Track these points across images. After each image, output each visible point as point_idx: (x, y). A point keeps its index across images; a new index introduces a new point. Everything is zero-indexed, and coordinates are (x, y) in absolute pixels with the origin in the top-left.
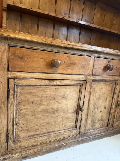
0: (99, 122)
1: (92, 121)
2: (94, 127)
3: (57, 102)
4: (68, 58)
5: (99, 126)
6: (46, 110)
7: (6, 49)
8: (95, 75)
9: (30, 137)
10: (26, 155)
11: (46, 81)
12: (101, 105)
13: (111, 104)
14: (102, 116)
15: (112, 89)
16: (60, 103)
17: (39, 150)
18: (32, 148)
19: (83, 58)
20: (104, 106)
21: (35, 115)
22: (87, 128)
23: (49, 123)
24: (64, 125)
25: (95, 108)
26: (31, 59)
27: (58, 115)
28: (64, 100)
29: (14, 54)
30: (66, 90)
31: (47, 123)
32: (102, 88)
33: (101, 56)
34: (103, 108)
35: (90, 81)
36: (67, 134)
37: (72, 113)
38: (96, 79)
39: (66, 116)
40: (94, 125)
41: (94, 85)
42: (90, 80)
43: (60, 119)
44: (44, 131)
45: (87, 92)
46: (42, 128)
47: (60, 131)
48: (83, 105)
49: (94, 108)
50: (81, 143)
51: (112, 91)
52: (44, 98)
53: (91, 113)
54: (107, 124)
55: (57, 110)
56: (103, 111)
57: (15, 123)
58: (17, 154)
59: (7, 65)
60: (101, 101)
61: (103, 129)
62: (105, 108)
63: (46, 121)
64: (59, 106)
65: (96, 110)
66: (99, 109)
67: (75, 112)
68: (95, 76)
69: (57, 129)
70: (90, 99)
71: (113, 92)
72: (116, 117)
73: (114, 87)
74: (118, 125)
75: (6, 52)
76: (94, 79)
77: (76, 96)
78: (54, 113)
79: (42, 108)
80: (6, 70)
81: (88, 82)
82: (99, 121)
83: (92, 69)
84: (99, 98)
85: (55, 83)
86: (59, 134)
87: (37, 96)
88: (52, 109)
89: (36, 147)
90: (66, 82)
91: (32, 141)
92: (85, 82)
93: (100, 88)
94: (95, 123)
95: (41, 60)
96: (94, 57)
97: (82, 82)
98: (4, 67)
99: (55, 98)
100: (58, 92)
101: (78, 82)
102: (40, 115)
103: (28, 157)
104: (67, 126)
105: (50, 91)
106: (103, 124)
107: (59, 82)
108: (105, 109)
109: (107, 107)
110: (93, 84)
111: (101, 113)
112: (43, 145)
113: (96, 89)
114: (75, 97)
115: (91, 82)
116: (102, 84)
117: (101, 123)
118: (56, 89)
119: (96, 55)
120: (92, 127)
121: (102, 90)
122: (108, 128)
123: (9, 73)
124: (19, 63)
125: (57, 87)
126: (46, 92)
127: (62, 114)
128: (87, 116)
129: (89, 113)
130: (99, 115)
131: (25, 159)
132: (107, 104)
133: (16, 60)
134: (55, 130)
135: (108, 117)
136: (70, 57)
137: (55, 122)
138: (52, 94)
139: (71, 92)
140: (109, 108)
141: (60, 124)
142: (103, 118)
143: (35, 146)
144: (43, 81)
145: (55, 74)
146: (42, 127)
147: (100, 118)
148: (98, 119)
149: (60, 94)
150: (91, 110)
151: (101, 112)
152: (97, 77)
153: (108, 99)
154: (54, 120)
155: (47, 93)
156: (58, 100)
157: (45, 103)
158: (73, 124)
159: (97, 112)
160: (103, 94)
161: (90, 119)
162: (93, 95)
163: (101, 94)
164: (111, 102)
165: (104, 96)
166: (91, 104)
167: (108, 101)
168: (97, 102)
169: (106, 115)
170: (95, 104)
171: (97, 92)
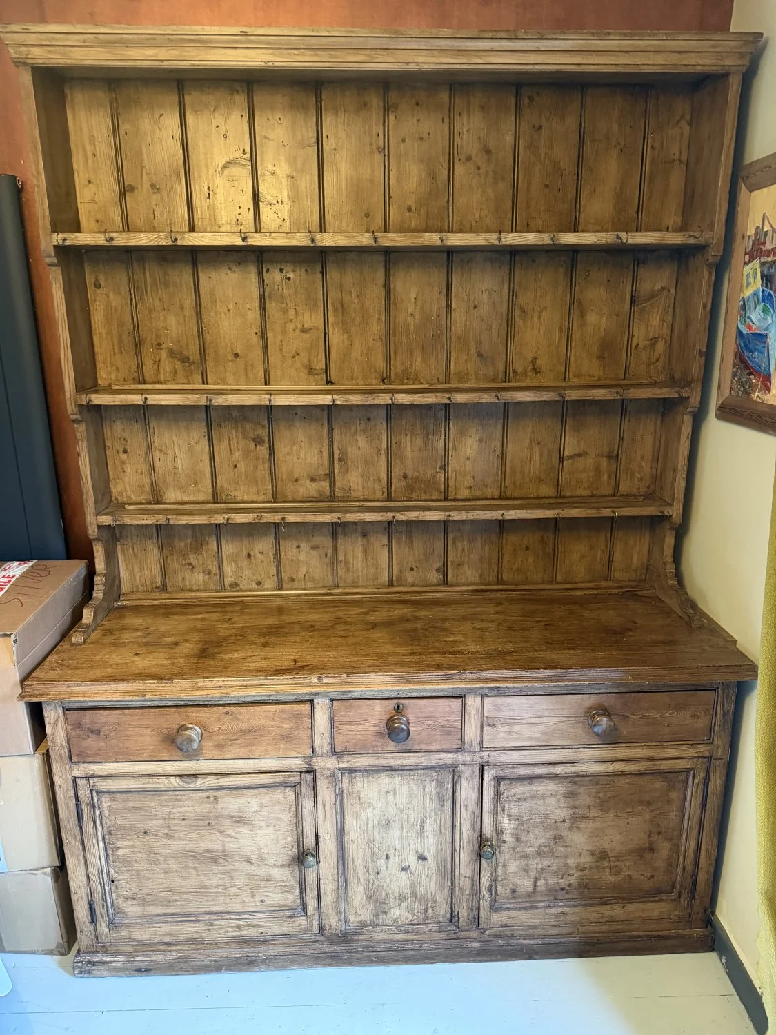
0: (405, 904)
1: (369, 897)
2: (382, 917)
3: (220, 832)
4: (227, 718)
5: (410, 916)
6: (188, 854)
7: (59, 717)
8: (345, 751)
9: (151, 919)
10: (143, 965)
11: (172, 780)
12: (399, 847)
13: (449, 846)
14: (413, 885)
15: (438, 793)
16: (230, 836)
17: (180, 958)
18: (163, 948)
19: (283, 711)
20: (413, 852)
21: (160, 863)
22: (352, 918)
23: (206, 887)
24: (258, 899)
25: (373, 854)
26: (120, 731)
27: (229, 868)
28: (244, 829)
29: (79, 726)
30: (242, 801)
31: (199, 887)
32: (388, 792)
34: (412, 860)
35: (327, 773)
36: (272, 926)
37: (282, 866)
38: (354, 765)
39: (262, 872)
40: (385, 913)
41: (350, 782)
42: (328, 769)
43: (241, 881)
44: (193, 908)
45: (324, 805)
46: (185, 900)
47: (246, 913)
48: (317, 844)
49: (369, 854)
50: (330, 965)
51: (442, 801)
52: (176, 822)
53: (361, 873)
54: (447, 916)
55: (225, 855)
56: (413, 868)
57: (105, 879)
58: (121, 958)
59: (66, 751)
60: (395, 833)
61: (430, 931)
62: (422, 858)
63: (194, 881)
64: (228, 846)
65: (381, 862)
66: (394, 860)
67: (290, 864)
68: (345, 758)
69: (237, 907)
70: (347, 829)
71: (449, 803)
72: (484, 892)
73: (450, 786)
74: (506, 926)
75: (60, 722)
76: (342, 766)
77: (287, 817)
78: (215, 862)
79: (175, 846)
80: (67, 760)
81: (318, 775)
82: (401, 898)
83: (327, 736)
84: (383, 822)
85: (200, 782)
86: (242, 922)
87: (156, 817)
88: (207, 851)
89: (173, 948)
90: (238, 779)
91: (160, 931)
92: (308, 777)
93: (379, 792)
94: (384, 903)
95: (147, 732)
97: (295, 778)
98: (60, 755)
99: (213, 823)
100: (219, 806)
101: (280, 779)
102: (173, 865)
103: (150, 970)
104: (268, 901)
105: (193, 806)
106: (426, 910)
107: (212, 782)
108: (422, 863)
109: (430, 853)
110: (345, 782)
111: (404, 874)
112: (193, 946)
113: (362, 796)
114: (280, 820)
115: (333, 775)
116: (387, 780)
117: (418, 908)
118: (208, 797)
120: (377, 915)
121: (390, 797)
122: (452, 927)
123: (75, 767)
124: (92, 743)
125: (211, 793)
126: (179, 806)
127: (245, 866)
128: (346, 881)
129: (350, 870)
130: (398, 881)
131: (140, 974)
132: (430, 845)
133: (84, 739)
134: (230, 909)
135: (446, 891)
136: (233, 713)
137: (226, 889)
138: (198, 810)
139: (262, 806)
140: (445, 860)
141: (245, 894)
142: (421, 890)
143: (170, 944)
144: (164, 780)
145: (198, 760)
146: (185, 897)
147: (406, 891)
148: (397, 894)
149: (226, 812)
150: (360, 863)
151: (404, 869)
152: (357, 759)
153: (429, 827)
154: (221, 883)
155: (181, 810)
156: (221, 829)
157: (181, 835)
158: (292, 899)
159: (384, 868)
160: (402, 812)
161: (362, 889)
162: (356, 816)
163: (392, 811)
164: (449, 838)
165: (405, 817)
166: (353, 842)
167: (431, 836)
168: (377, 836)
169: (432, 883)
170: (369, 843)
171: (370, 805)
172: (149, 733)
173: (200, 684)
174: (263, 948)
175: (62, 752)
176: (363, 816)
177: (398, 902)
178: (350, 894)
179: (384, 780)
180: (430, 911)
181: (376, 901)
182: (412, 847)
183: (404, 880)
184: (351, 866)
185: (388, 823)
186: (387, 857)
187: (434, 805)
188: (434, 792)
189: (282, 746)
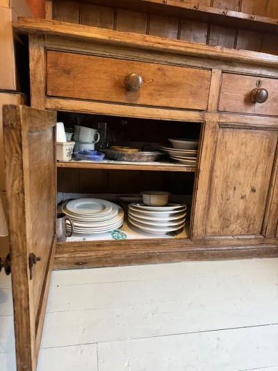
0: (239, 221)
1: (220, 216)
2: (226, 229)
4: (160, 73)
5: (240, 229)
7: (40, 56)
8: (224, 112)
10: (81, 260)
12: (242, 182)
13: (268, 183)
14: (246, 209)
15: (269, 147)
17: (106, 254)
18: (95, 248)
19: (194, 73)
20: (249, 186)
22: (209, 230)
25: (227, 186)
26: (85, 73)
29: (55, 65)
32: (242, 144)
33: (237, 69)
34: (247, 191)
35: (212, 125)
38: (228, 121)
40: (228, 227)
41: (223, 135)
42: (213, 122)
45: (207, 148)
49: (225, 186)
50: (196, 259)
51: (270, 152)
53: (219, 200)
54: (260, 230)
56: (247, 197)
58: (66, 255)
59: (43, 85)
60: (241, 173)
61: (251, 239)
62: (253, 190)
65: (231, 192)
66: (237, 192)
68: (224, 115)
70: (215, 168)
71: (273, 154)
73: (275, 143)
75: (41, 61)
76: (222, 121)
80: (43, 94)
81: (207, 127)
82: (238, 217)
83: (216, 98)
84: (236, 165)
89: (101, 248)
93: (238, 143)
94: (228, 220)
95: (104, 76)
96: (220, 72)
98: (39, 88)
103: (86, 263)
106: (249, 226)
108: (252, 194)
109: (258, 188)
110: (220, 134)
111: (242, 201)
112: (114, 247)
113: (228, 145)
115: (215, 127)
116: (244, 135)
117: (246, 224)
119: (225, 67)
120: (223, 228)
121: (243, 147)
122: (261, 237)
123: (48, 100)
124: (64, 81)
128: (209, 203)
129: (213, 198)
130: (237, 206)
131: (79, 267)
132: (258, 182)
133: (58, 77)
135: (262, 214)
136: (163, 69)
140: (264, 192)
142: (249, 212)
147: (241, 213)
148: (236, 214)
150: (219, 192)
151: (243, 197)
152: (230, 117)
153: (260, 170)
159: (232, 196)
160: (248, 158)
161: (217, 210)
162: (222, 159)
163: (242, 157)
164: (269, 179)
165: (249, 162)
166: (217, 177)
167: (260, 175)
168: (232, 174)
169: (256, 208)
170: (226, 179)
171: (231, 152)
172: (105, 77)
173: (147, 39)
174: (157, 248)
175: (40, 86)
176: (226, 160)
177: (236, 219)
178: (210, 214)
179: (242, 134)
180: (251, 226)
181: (224, 219)
182: (250, 182)
183: (241, 204)
184: (214, 194)
185: (239, 166)
186: (235, 188)
187: (266, 155)
188: (266, 146)
189: (190, 100)
